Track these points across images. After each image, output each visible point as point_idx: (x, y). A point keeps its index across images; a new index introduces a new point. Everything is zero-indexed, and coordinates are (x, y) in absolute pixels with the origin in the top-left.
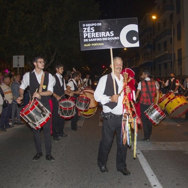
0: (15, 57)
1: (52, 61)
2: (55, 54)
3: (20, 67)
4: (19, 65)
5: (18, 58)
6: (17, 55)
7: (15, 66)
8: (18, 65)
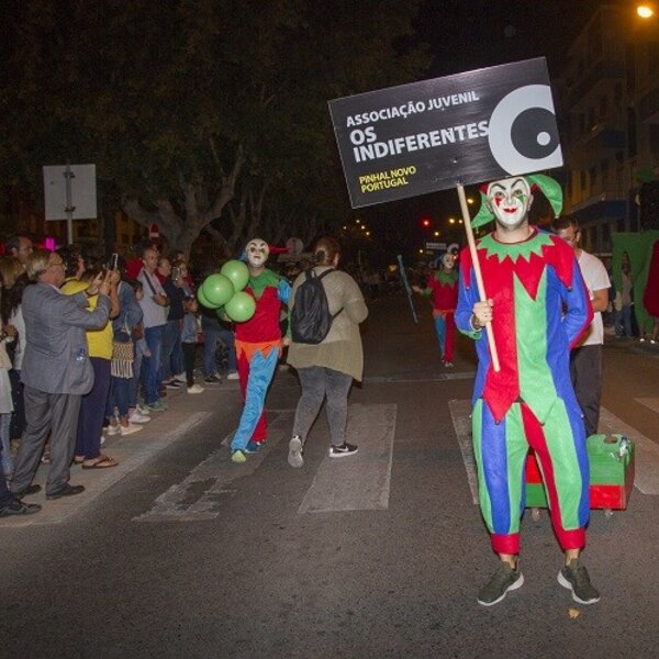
0: (52, 174)
1: (226, 196)
2: (236, 171)
3: (77, 215)
4: (73, 209)
5: (66, 175)
6: (63, 163)
7: (53, 213)
8: (70, 210)
